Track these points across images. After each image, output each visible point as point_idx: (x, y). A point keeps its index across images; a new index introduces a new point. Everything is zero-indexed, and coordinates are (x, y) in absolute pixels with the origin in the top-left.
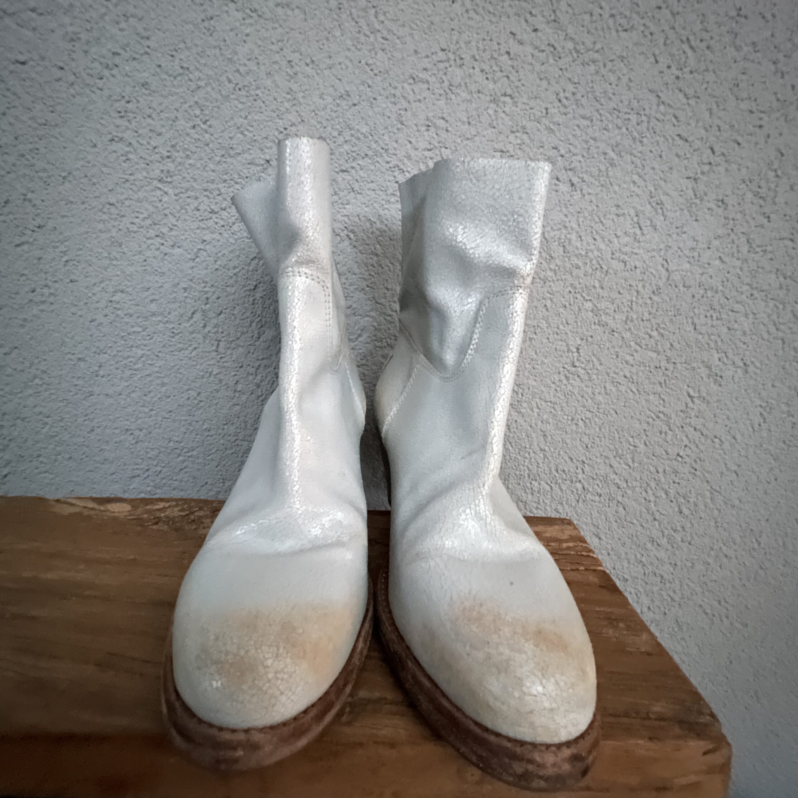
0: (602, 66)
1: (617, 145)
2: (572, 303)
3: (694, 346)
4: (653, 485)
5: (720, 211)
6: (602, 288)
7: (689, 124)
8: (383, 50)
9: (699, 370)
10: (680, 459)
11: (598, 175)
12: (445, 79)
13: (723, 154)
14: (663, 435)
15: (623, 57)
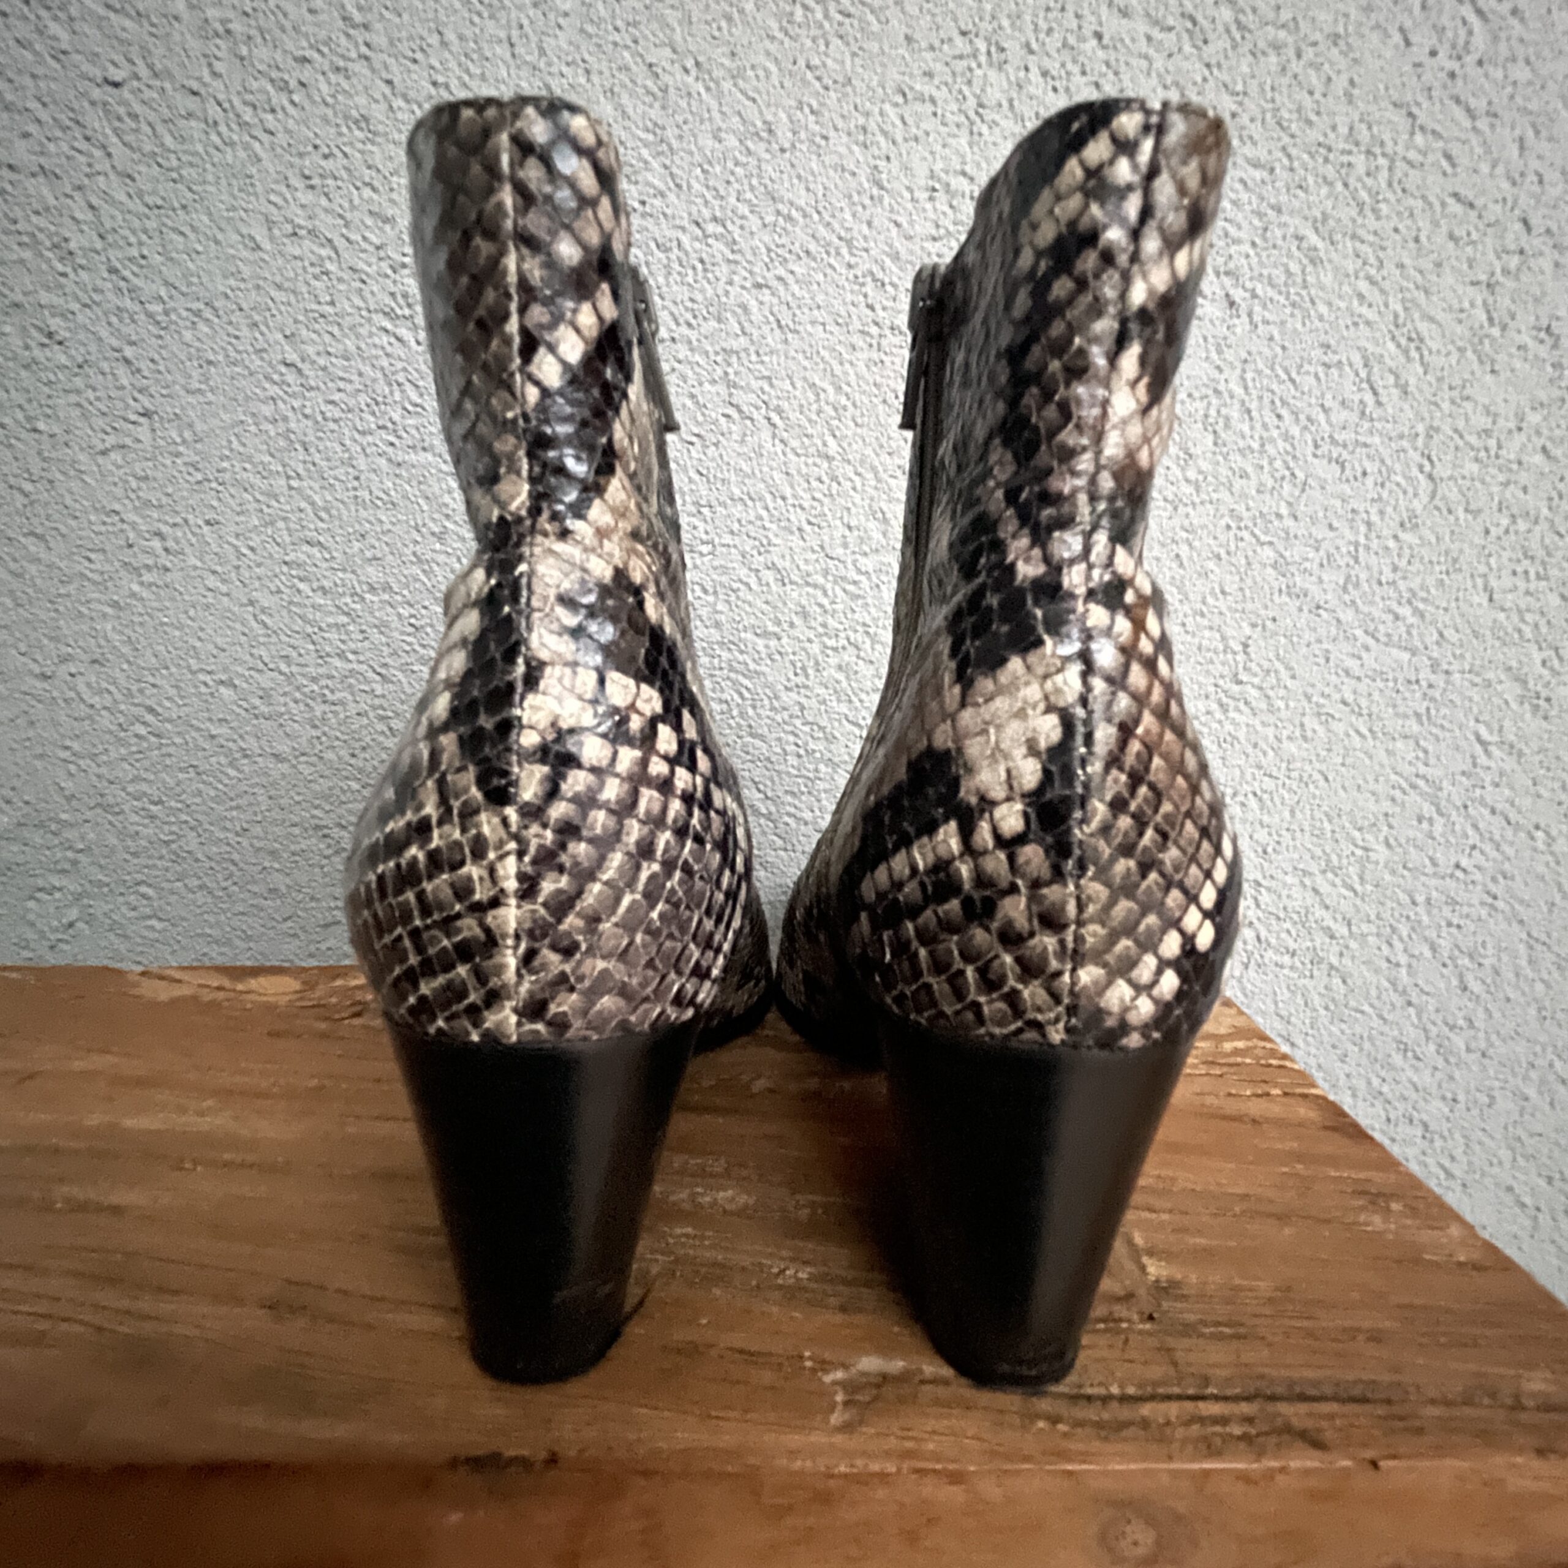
0: (1293, 57)
1: (1325, 217)
2: (1233, 548)
3: (1488, 633)
4: (1404, 930)
5: (1543, 351)
6: (1296, 518)
7: (1475, 171)
8: (841, 37)
9: (1499, 688)
10: (1459, 874)
11: (1286, 284)
12: (967, 93)
13: (1548, 231)
14: (1425, 825)
15: (1337, 36)
